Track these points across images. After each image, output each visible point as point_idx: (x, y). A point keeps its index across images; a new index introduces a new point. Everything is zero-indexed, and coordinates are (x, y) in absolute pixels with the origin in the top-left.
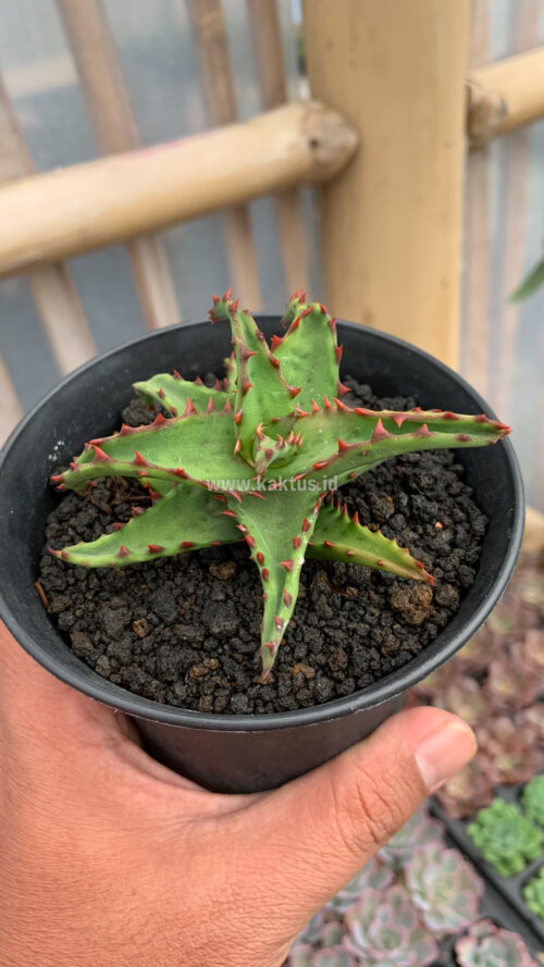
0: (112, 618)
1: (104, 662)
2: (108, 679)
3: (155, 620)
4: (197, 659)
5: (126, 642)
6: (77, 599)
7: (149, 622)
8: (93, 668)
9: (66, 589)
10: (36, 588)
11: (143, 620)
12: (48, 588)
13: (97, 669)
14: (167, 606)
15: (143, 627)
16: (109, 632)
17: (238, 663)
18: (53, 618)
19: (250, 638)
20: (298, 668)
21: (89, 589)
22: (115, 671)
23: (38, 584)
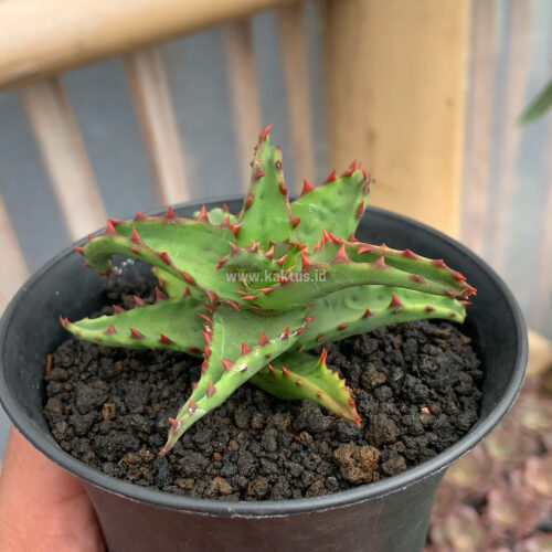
0: (86, 393)
1: (62, 427)
2: (59, 443)
3: (123, 409)
4: (136, 446)
5: (89, 417)
6: (72, 375)
7: (118, 409)
8: (51, 429)
9: (70, 367)
10: (46, 358)
11: (113, 405)
12: (56, 361)
13: (54, 432)
14: (137, 399)
15: (110, 411)
16: (78, 403)
17: (169, 462)
18: (45, 383)
19: (191, 445)
20: (218, 481)
21: (86, 371)
22: (68, 439)
23: (49, 357)
